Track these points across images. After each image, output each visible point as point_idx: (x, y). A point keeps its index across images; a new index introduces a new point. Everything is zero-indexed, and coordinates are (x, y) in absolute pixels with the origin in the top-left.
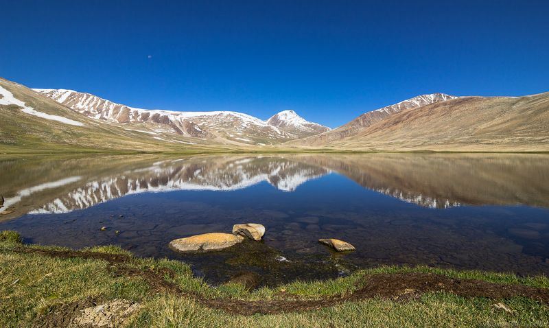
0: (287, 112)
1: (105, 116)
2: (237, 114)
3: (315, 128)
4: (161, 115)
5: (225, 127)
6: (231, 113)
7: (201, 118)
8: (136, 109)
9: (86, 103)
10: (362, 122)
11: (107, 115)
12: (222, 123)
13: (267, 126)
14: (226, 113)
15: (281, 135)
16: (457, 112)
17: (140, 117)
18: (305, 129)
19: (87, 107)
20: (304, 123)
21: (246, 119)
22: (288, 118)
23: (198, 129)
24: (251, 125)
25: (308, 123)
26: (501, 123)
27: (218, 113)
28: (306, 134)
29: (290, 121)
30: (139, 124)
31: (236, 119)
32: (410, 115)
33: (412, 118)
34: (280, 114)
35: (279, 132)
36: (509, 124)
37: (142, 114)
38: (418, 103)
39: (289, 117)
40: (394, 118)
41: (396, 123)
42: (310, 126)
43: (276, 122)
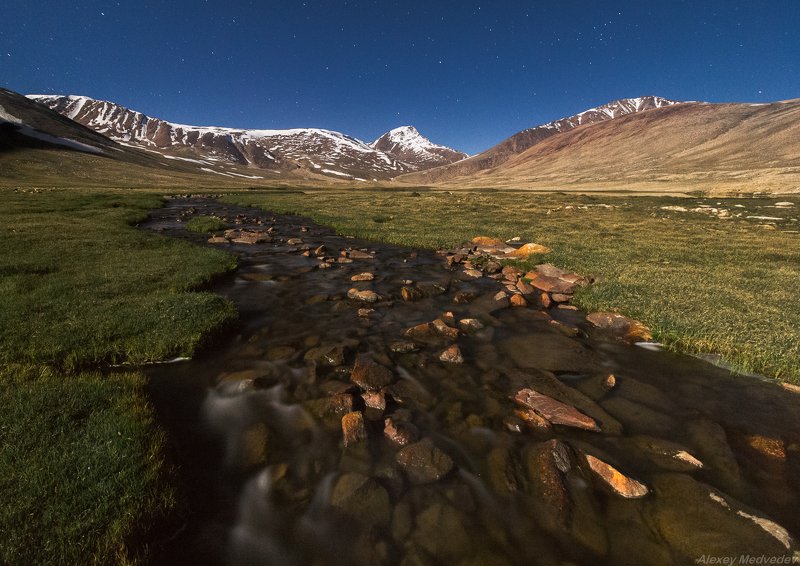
0: (404, 129)
1: (136, 137)
2: (326, 134)
3: (445, 154)
4: (216, 134)
5: (310, 154)
6: (318, 131)
7: (273, 140)
8: (180, 126)
9: (108, 117)
10: (515, 146)
11: (140, 135)
12: (305, 148)
13: (371, 151)
14: (310, 132)
15: (392, 165)
16: (655, 129)
17: (186, 137)
18: (430, 156)
19: (110, 123)
20: (429, 147)
21: (340, 141)
22: (405, 139)
23: (269, 157)
24: (348, 151)
25: (436, 147)
26: (710, 149)
27: (298, 131)
28: (430, 164)
29: (407, 143)
30: (185, 149)
31: (325, 141)
32: (584, 135)
33: (586, 139)
34: (392, 132)
35: (388, 162)
36: (722, 149)
37: (189, 133)
38: (611, 114)
39: (407, 137)
40: (559, 140)
41: (560, 148)
42: (438, 151)
43: (385, 145)
